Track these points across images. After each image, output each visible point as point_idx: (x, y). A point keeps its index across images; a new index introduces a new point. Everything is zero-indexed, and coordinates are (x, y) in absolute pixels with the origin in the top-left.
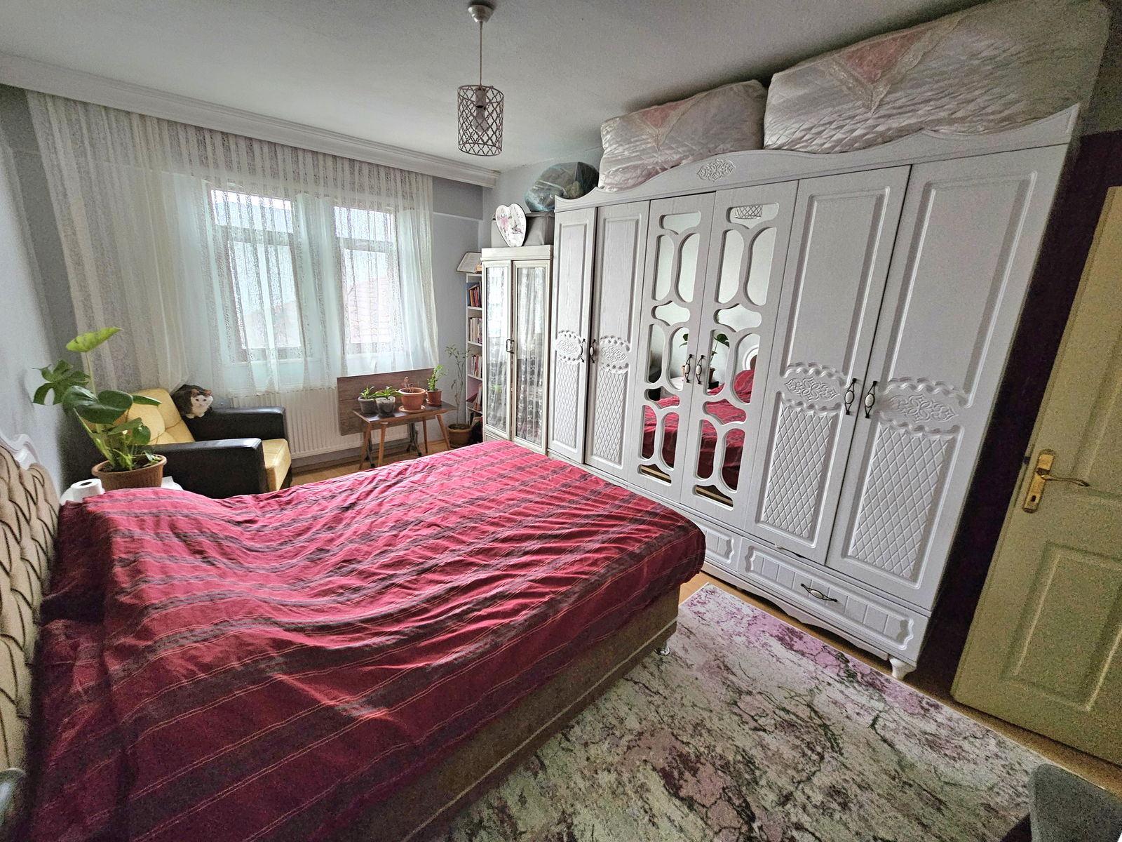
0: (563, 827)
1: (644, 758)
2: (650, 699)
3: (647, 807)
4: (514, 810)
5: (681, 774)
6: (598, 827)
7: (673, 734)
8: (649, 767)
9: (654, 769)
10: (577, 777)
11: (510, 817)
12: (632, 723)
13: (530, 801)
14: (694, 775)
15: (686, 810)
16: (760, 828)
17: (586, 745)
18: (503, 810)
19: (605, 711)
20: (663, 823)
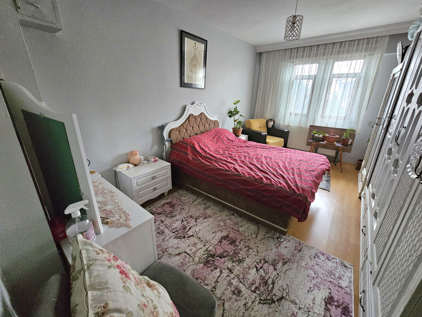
0: (208, 216)
1: (231, 232)
2: (253, 234)
3: (217, 232)
4: (210, 208)
5: (229, 240)
6: (210, 222)
7: (242, 239)
8: (228, 233)
9: (228, 234)
10: (220, 218)
11: (208, 208)
12: (241, 229)
13: (212, 210)
14: (229, 244)
15: (218, 240)
16: (218, 259)
17: (230, 219)
18: (209, 207)
19: (242, 223)
20: (214, 235)
